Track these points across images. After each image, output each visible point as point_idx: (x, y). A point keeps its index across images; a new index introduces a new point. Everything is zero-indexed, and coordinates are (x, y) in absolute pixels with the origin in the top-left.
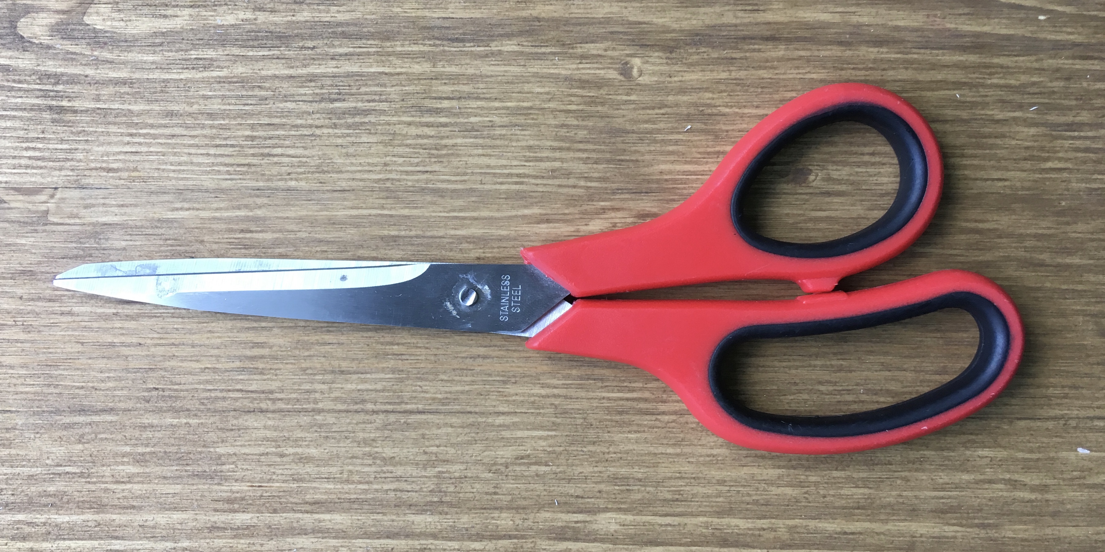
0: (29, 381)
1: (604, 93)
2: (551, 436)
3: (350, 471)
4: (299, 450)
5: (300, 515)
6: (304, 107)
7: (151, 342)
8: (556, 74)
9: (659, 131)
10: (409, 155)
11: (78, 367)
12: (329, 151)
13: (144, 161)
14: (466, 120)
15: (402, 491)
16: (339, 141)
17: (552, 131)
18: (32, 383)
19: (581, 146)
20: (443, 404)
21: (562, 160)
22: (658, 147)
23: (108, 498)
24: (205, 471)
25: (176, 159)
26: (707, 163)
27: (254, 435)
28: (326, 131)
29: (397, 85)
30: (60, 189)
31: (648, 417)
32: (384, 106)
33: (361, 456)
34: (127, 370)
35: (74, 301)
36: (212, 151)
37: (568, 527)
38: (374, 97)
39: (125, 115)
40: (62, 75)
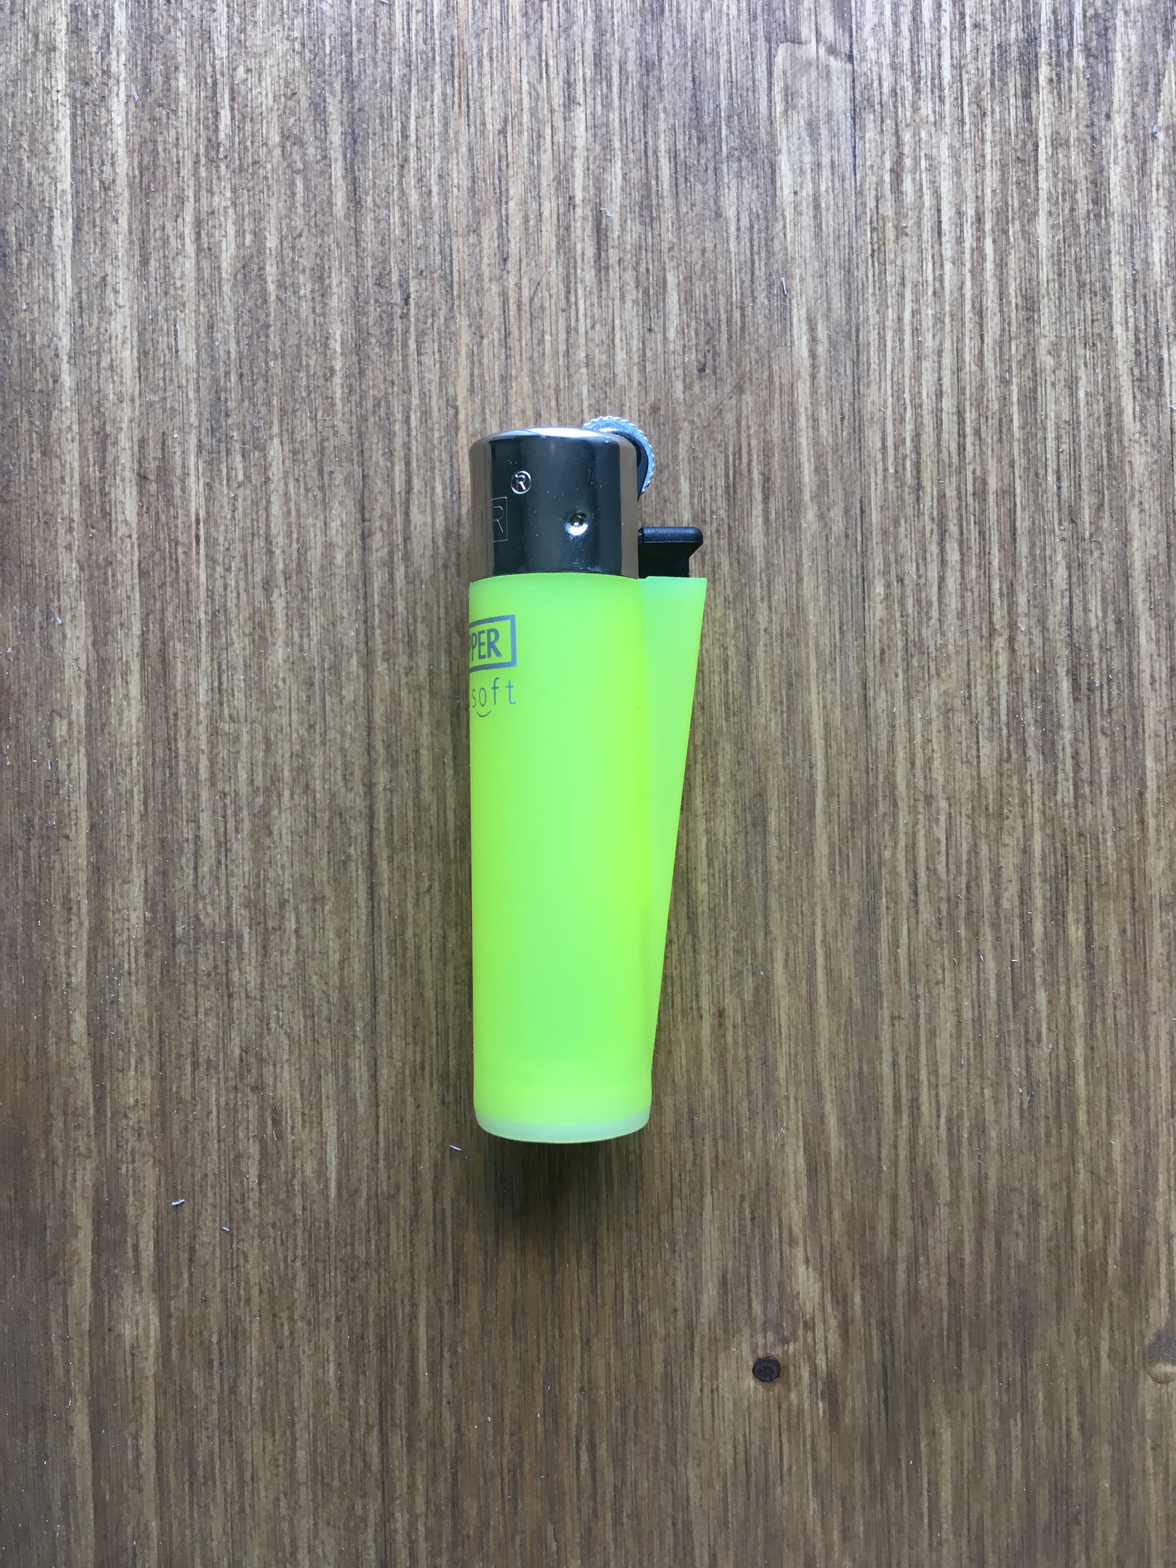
0: (417, 20)
1: (1115, 1300)
2: (327, 1187)
3: (237, 738)
4: (280, 624)
5: (136, 629)
6: (1057, 609)
7: (512, 285)
8: (1155, 1185)
9: (1029, 1426)
10: (952, 852)
11: (452, 124)
12: (955, 669)
13: (921, 251)
14: (1038, 980)
15: (197, 854)
16: (980, 691)
17: (1020, 1179)
18: (413, 26)
19: (989, 1247)
20: (391, 942)
21: (955, 1203)
22: (992, 1422)
23: (165, 204)
24: (227, 415)
25: (928, 321)
26: (958, 1535)
27: (310, 521)
28: (1003, 659)
29: (1116, 821)
30: (849, 66)
31: (374, 1406)
32: (1065, 792)
33: (271, 761)
34: (447, 233)
35: (599, 108)
36: (948, 404)
37: (124, 1230)
38: (1086, 768)
39: (1023, 204)
40: (1109, 64)
